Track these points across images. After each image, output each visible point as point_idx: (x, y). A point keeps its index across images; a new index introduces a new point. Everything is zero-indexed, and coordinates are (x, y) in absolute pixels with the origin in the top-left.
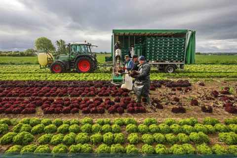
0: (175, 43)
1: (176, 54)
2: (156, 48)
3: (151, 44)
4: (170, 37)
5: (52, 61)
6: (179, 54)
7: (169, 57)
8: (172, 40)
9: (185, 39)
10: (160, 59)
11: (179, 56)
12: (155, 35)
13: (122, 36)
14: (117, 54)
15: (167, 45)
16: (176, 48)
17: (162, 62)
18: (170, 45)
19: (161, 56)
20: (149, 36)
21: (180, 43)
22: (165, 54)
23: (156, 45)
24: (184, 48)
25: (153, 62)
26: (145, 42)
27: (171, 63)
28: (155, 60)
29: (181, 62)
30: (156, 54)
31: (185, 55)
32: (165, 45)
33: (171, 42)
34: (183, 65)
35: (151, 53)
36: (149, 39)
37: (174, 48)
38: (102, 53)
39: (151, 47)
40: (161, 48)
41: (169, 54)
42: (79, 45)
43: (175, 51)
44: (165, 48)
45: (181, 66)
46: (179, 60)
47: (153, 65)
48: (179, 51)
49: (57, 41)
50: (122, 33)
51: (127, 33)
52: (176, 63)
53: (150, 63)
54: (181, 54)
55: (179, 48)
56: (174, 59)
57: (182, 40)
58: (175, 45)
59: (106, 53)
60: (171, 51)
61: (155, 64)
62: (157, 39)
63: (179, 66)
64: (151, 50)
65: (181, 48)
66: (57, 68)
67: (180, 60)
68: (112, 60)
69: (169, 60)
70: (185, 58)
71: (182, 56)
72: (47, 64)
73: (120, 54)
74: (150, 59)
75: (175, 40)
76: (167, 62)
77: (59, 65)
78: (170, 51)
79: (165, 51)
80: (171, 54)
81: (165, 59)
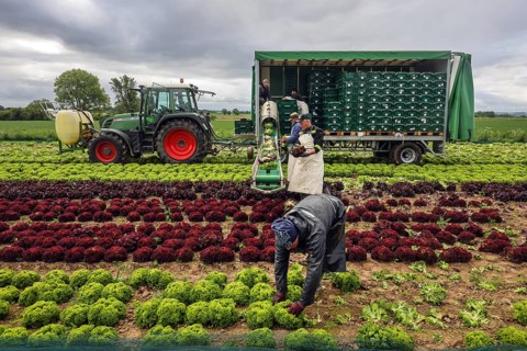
0: (419, 84)
1: (421, 114)
2: (369, 99)
3: (355, 89)
4: (406, 69)
5: (92, 132)
6: (429, 114)
7: (404, 121)
8: (410, 77)
9: (445, 76)
10: (378, 127)
11: (429, 120)
12: (367, 64)
13: (280, 67)
14: (265, 114)
15: (397, 92)
16: (421, 99)
17: (384, 134)
18: (406, 91)
19: (381, 121)
20: (350, 68)
21: (431, 84)
22: (392, 114)
23: (369, 91)
24: (443, 99)
25: (361, 134)
26: (341, 83)
27: (409, 138)
28: (366, 129)
29: (435, 134)
30: (369, 114)
31: (445, 118)
32: (392, 91)
33: (409, 84)
34: (441, 142)
35: (354, 112)
36: (350, 75)
37: (417, 99)
38: (225, 112)
39: (354, 97)
40: (383, 99)
41: (404, 114)
42: (168, 90)
43: (418, 106)
44: (393, 99)
45: (437, 147)
46: (429, 129)
47: (363, 142)
48: (430, 106)
49: (115, 81)
50: (279, 60)
51: (292, 60)
52: (422, 139)
53: (355, 138)
54: (434, 114)
55: (431, 99)
56: (418, 128)
57: (436, 77)
58: (418, 92)
59: (236, 112)
60: (408, 107)
61: (368, 142)
62: (370, 76)
63: (430, 146)
64: (355, 104)
65: (434, 99)
66: (106, 150)
67: (432, 129)
68: (252, 130)
69: (404, 129)
70: (445, 125)
71: (438, 119)
72: (79, 141)
73: (274, 114)
74: (354, 128)
75: (420, 77)
76: (399, 136)
77: (114, 143)
78: (405, 106)
79: (391, 106)
80: (407, 114)
81: (393, 129)
